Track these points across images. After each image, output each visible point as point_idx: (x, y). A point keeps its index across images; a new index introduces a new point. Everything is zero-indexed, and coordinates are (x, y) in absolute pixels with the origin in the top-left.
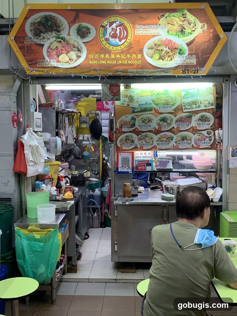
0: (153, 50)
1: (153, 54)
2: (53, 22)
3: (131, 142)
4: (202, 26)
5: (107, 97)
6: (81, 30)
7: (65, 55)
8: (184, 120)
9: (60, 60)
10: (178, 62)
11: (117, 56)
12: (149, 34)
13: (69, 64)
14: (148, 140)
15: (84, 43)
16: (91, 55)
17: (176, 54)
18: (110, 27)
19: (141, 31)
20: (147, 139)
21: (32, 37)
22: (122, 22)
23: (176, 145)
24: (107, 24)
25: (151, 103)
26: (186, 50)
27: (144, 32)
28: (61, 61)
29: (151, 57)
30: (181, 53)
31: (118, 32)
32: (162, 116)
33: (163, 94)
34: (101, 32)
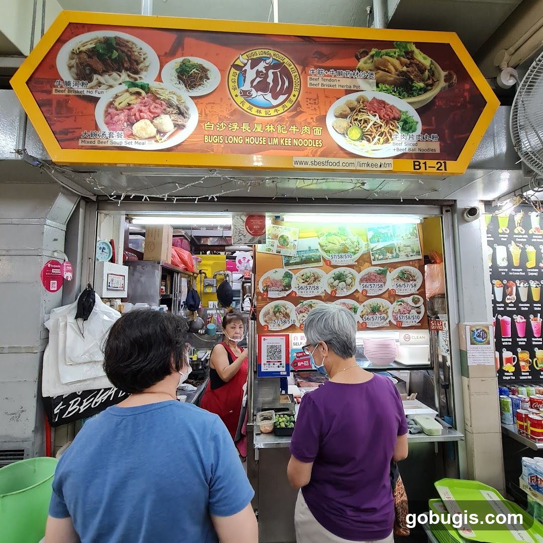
1: (347, 129)
2: (123, 52)
3: (284, 317)
4: (446, 76)
5: (242, 237)
6: (186, 71)
7: (148, 122)
8: (374, 278)
9: (135, 132)
10: (403, 147)
11: (268, 128)
12: (337, 88)
13: (157, 141)
15: (192, 98)
16: (208, 124)
17: (398, 131)
18: (252, 68)
19: (320, 80)
21: (72, 81)
22: (280, 60)
23: (363, 321)
24: (246, 61)
25: (318, 250)
26: (417, 123)
27: (327, 82)
28: (137, 135)
29: (344, 134)
30: (407, 127)
31: (270, 79)
32: (337, 271)
33: (337, 234)
34: (233, 77)
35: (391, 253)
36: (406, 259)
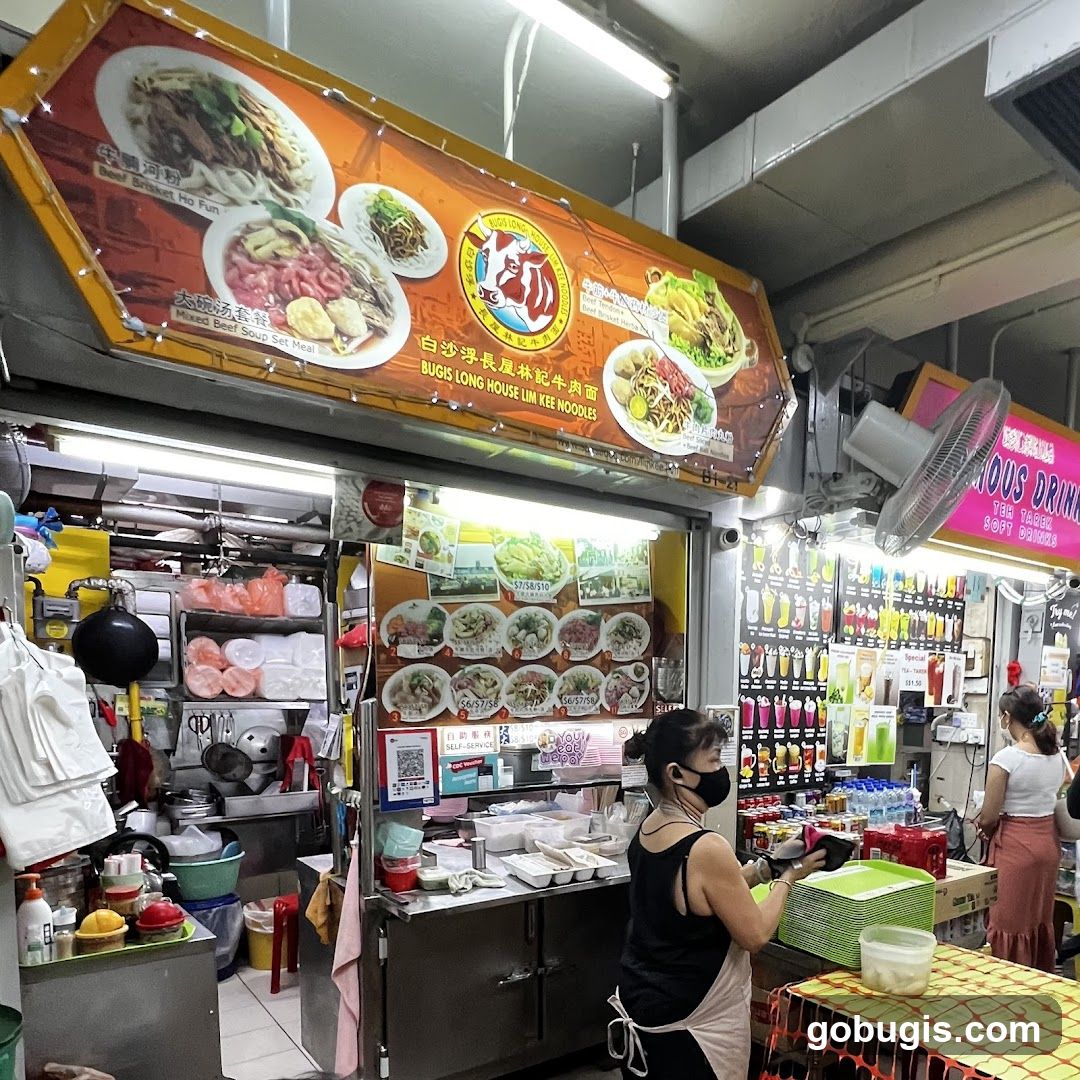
0: (631, 383)
1: (630, 398)
2: (257, 127)
3: (430, 695)
4: (748, 346)
5: (353, 525)
6: (388, 219)
7: (317, 305)
8: (580, 628)
9: (291, 321)
10: (694, 443)
11: (522, 371)
12: (620, 324)
13: (336, 350)
14: (483, 688)
15: (399, 278)
16: (428, 338)
17: (689, 416)
18: (499, 248)
19: (598, 302)
20: (481, 685)
21: (141, 158)
22: (541, 248)
23: (561, 705)
24: (488, 233)
25: (491, 568)
26: (712, 410)
27: (609, 313)
28: (298, 329)
29: (625, 406)
30: (701, 413)
31: (526, 280)
32: (523, 612)
33: (526, 541)
34: (469, 259)
35: (609, 587)
36: (630, 601)
